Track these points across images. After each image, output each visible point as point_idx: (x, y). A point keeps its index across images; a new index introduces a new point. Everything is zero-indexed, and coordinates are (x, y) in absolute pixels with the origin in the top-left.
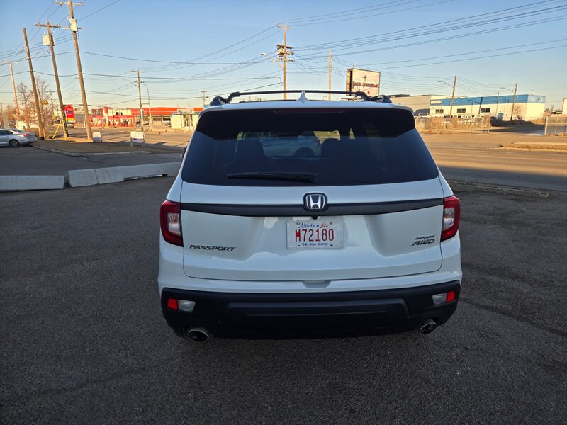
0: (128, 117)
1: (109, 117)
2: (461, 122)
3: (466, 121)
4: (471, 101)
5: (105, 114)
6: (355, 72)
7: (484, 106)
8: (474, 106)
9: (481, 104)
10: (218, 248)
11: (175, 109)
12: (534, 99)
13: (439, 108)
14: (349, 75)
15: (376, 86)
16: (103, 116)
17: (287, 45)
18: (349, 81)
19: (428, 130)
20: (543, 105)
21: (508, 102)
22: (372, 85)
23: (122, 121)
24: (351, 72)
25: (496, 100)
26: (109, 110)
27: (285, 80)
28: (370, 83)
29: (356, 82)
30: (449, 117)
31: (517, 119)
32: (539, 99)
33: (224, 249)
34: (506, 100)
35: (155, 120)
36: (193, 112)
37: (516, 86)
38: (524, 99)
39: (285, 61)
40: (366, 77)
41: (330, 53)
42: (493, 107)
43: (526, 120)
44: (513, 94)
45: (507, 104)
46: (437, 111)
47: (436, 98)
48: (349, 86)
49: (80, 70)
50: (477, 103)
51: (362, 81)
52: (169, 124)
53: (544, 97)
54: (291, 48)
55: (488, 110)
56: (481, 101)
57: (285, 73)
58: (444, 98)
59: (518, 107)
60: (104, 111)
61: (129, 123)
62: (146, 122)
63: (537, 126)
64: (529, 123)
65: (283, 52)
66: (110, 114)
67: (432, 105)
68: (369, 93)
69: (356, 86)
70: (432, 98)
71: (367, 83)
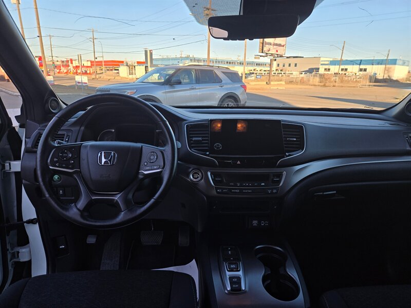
0: (87, 67)
1: (73, 67)
2: (346, 78)
3: (350, 78)
4: (352, 62)
5: (70, 65)
7: (362, 67)
8: (354, 66)
9: (360, 65)
11: (123, 62)
12: (401, 62)
13: (327, 67)
15: (283, 46)
16: (68, 66)
17: (213, 8)
19: (323, 84)
20: (408, 67)
21: (381, 64)
22: (280, 45)
23: (83, 70)
25: (372, 62)
26: (74, 62)
27: (209, 37)
28: (278, 43)
29: (267, 41)
30: (337, 74)
31: (388, 78)
32: (405, 63)
34: (379, 62)
35: (108, 70)
36: (136, 64)
37: (389, 51)
38: (394, 62)
42: (369, 67)
43: (394, 79)
44: (385, 58)
45: (380, 66)
46: (325, 69)
47: (325, 59)
48: (261, 45)
49: (39, 24)
50: (357, 64)
51: (272, 41)
52: (118, 73)
53: (408, 61)
54: (215, 10)
55: (365, 70)
56: (360, 62)
58: (331, 60)
59: (389, 68)
60: (70, 62)
61: (88, 72)
62: (102, 72)
63: (402, 83)
64: (397, 81)
65: (208, 13)
66: (74, 65)
67: (322, 64)
68: (277, 51)
69: (267, 45)
70: (322, 59)
71: (276, 43)
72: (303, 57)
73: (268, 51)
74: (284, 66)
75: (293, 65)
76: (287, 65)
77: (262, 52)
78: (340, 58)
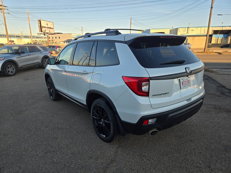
6: (42, 22)
10: (163, 94)
14: (39, 22)
15: (53, 29)
17: (4, 5)
18: (40, 25)
22: (51, 28)
24: (40, 21)
27: (5, 23)
28: (50, 27)
29: (43, 26)
33: (165, 94)
39: (4, 13)
40: (47, 24)
41: (28, 12)
48: (40, 28)
51: (46, 26)
54: (6, 7)
57: (5, 19)
65: (2, 8)
67: (73, 37)
68: (50, 31)
69: (43, 28)
70: (73, 35)
71: (48, 27)
72: (62, 33)
73: (45, 31)
74: (53, 38)
75: (58, 38)
76: (54, 38)
77: (42, 32)
78: (82, 34)
